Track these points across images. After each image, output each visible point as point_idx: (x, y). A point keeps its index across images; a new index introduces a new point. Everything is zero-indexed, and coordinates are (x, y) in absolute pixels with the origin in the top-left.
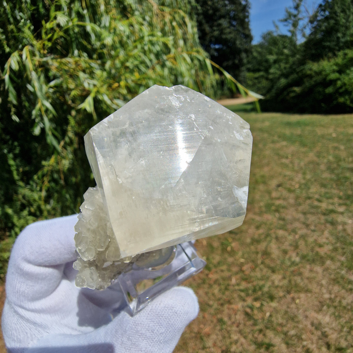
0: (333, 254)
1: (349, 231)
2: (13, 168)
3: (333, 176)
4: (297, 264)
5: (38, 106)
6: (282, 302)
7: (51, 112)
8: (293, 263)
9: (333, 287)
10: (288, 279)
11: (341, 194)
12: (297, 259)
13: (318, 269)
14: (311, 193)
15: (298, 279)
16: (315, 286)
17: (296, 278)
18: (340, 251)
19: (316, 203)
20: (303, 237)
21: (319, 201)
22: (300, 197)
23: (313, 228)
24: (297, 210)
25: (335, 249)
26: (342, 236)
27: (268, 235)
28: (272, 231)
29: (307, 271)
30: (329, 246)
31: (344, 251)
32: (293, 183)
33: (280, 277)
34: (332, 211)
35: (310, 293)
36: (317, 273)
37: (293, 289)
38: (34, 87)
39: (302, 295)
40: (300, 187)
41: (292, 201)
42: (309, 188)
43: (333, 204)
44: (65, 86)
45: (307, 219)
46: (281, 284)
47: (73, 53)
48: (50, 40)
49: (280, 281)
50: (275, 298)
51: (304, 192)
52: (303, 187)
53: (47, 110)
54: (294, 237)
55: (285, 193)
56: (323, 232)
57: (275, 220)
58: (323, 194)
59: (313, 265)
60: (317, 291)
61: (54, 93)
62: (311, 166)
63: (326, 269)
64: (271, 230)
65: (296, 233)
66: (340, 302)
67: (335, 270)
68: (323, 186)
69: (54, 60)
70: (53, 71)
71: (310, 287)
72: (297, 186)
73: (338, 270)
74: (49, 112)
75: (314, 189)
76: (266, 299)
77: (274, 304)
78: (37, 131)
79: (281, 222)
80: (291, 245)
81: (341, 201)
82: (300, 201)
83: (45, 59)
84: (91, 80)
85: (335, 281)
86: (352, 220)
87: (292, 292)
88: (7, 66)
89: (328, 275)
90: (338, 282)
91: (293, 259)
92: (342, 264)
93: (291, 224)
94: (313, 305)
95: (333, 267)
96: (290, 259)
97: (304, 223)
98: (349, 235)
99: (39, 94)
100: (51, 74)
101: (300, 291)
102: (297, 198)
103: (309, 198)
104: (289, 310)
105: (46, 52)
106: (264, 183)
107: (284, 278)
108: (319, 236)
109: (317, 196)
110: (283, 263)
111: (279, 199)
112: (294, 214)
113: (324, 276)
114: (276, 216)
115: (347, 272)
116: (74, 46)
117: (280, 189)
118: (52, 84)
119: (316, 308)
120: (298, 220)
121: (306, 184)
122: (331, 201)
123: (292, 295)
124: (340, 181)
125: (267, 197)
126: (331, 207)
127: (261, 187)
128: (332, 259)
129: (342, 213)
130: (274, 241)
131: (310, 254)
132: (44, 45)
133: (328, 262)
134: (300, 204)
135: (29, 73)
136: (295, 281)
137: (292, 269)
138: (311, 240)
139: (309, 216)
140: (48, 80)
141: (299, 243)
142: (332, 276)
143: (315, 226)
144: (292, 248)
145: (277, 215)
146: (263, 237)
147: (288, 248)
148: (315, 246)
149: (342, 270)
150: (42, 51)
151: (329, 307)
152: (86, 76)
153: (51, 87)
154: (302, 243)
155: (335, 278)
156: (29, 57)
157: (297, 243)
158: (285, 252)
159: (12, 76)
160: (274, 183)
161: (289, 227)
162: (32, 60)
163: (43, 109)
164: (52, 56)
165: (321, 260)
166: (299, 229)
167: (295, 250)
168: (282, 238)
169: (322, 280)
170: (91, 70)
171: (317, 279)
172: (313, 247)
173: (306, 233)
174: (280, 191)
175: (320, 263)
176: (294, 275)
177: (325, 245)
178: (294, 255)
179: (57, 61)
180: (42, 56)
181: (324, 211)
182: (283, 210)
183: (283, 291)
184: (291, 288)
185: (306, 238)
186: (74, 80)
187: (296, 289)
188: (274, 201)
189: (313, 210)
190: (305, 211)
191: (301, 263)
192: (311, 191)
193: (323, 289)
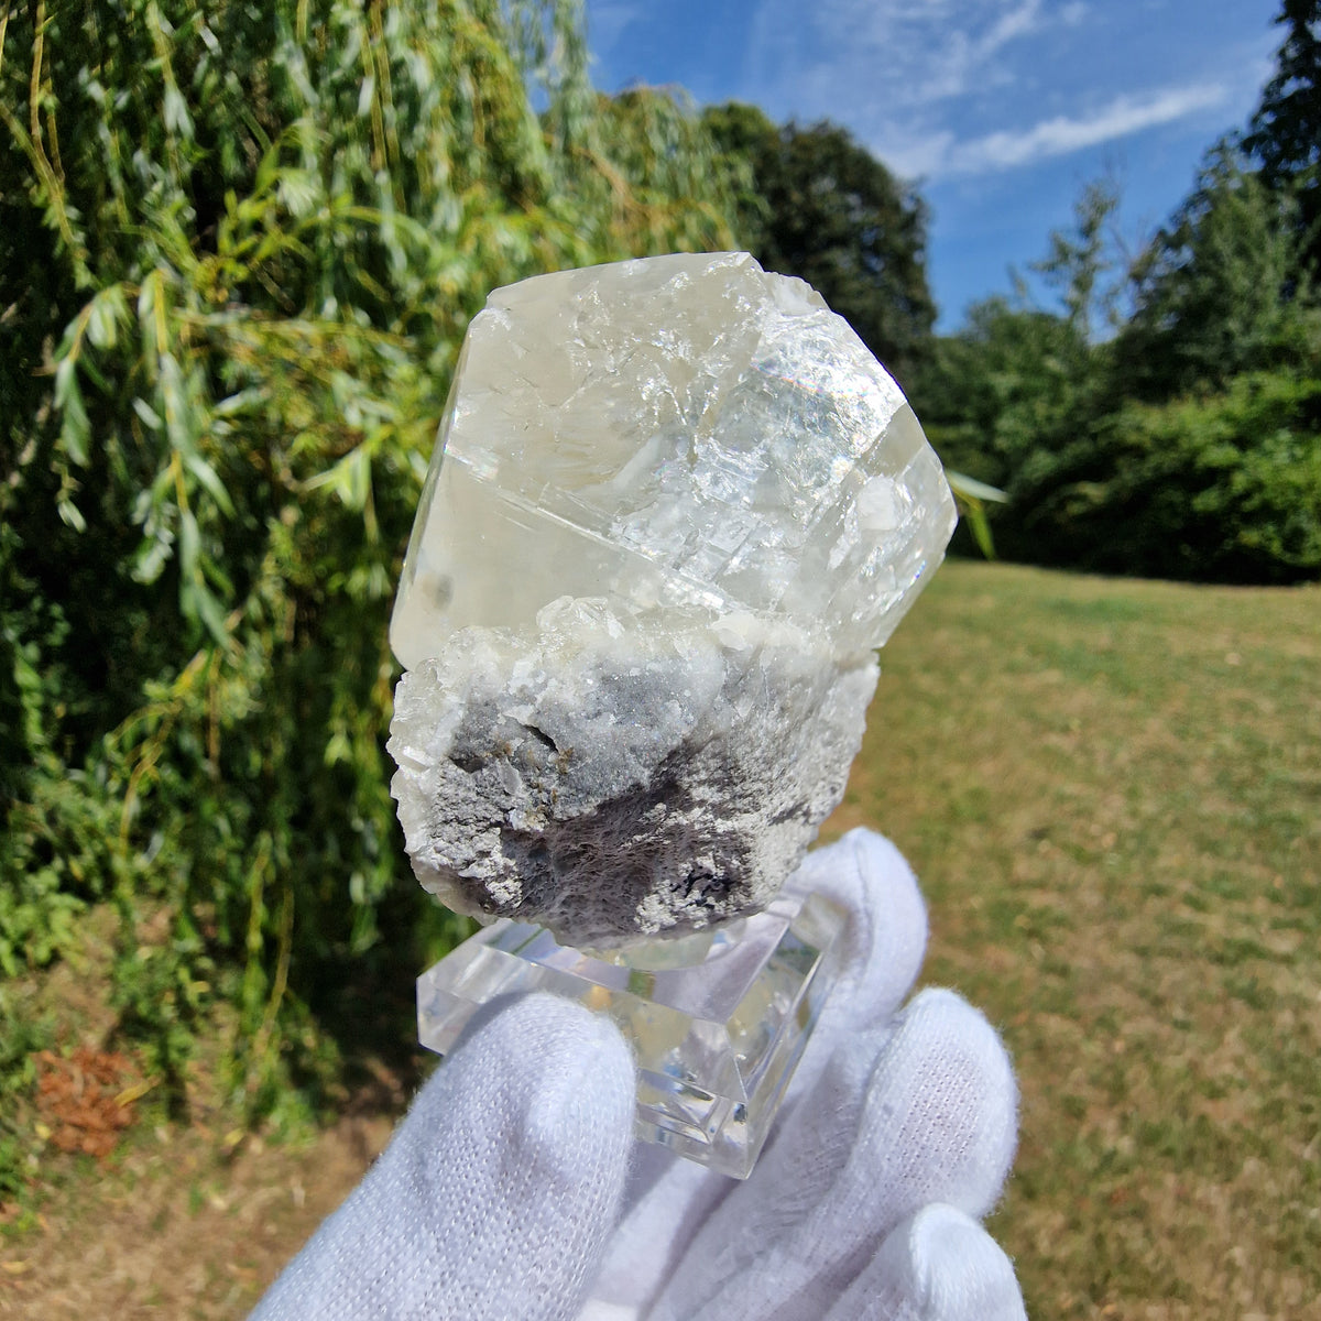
0: (1268, 1133)
2: (30, 702)
3: (1243, 812)
4: (1124, 1170)
5: (167, 476)
7: (212, 499)
8: (1108, 1162)
9: (1277, 1280)
10: (1090, 1231)
11: (1279, 882)
12: (1125, 1145)
13: (1212, 1192)
14: (1166, 872)
15: (1132, 1234)
16: (1205, 1268)
17: (1122, 1228)
18: (1294, 1118)
19: (1185, 914)
20: (1139, 1047)
21: (1198, 905)
22: (1121, 888)
23: (1178, 1013)
24: (1111, 936)
25: (1274, 1111)
26: (1296, 1058)
28: (1022, 1018)
29: (1169, 1203)
30: (1249, 1093)
32: (1094, 829)
33: (1059, 1220)
34: (1249, 950)
35: (1186, 1304)
36: (1209, 1210)
37: (1111, 1283)
38: (160, 411)
39: (1154, 1310)
40: (1119, 846)
41: (1092, 899)
42: (1154, 853)
43: (1248, 920)
44: (273, 415)
45: (1154, 976)
46: (1063, 1253)
47: (319, 309)
48: (243, 258)
49: (1056, 1239)
51: (1135, 864)
52: (1131, 844)
53: (197, 496)
54: (1108, 1046)
55: (1062, 864)
56: (1219, 1032)
57: (1029, 972)
58: (1207, 878)
59: (1189, 1174)
60: (1213, 1294)
61: (232, 438)
62: (1157, 766)
63: (1246, 1197)
64: (1017, 1010)
65: (1114, 1031)
67: (1280, 1200)
68: (1208, 846)
69: (249, 326)
70: (239, 364)
71: (1182, 1272)
72: (1109, 840)
73: (1295, 1205)
74: (203, 500)
75: (1172, 857)
78: (148, 567)
79: (1053, 982)
80: (1095, 1082)
81: (1280, 912)
82: (1123, 898)
83: (215, 319)
84: (372, 403)
85: (1286, 1252)
87: (1112, 1294)
88: (73, 332)
89: (1252, 1223)
90: (1298, 1258)
91: (1108, 1143)
92: (1307, 1179)
93: (1093, 992)
95: (1271, 1188)
96: (1094, 1137)
97: (1143, 993)
99: (177, 433)
100: (229, 372)
101: (1142, 1293)
102: (1110, 888)
103: (1159, 891)
105: (223, 295)
106: (983, 819)
107: (1074, 1226)
108: (1204, 1051)
109: (1184, 886)
110: (1066, 1158)
111: (1041, 885)
112: (1103, 949)
113: (1237, 1228)
114: (1036, 955)
116: (326, 285)
117: (1044, 846)
118: (230, 406)
120: (1119, 977)
121: (1141, 837)
122: (1239, 907)
123: (1109, 1309)
124: (1269, 833)
125: (995, 878)
126: (1243, 933)
127: (972, 836)
128: (1265, 1152)
129: (1288, 960)
131: (1177, 1125)
132: (221, 272)
133: (1251, 1165)
134: (1122, 915)
135: (150, 360)
136: (1121, 1240)
137: (1106, 1187)
138: (1174, 1064)
139: (1160, 963)
140: (217, 390)
141: (1130, 1075)
142: (1272, 1230)
143: (1188, 1007)
144: (1103, 1096)
145: (1037, 950)
147: (1087, 1093)
148: (1192, 1092)
150: (210, 294)
152: (359, 386)
153: (224, 419)
154: (1136, 1073)
155: (1284, 1236)
156: (160, 306)
157: (1120, 1075)
158: (1074, 1110)
159: (89, 366)
160: (1019, 823)
161: (1083, 1003)
162: (170, 319)
163: (185, 488)
164: (244, 312)
165: (1219, 1153)
166: (1128, 1018)
167: (1112, 1103)
168: (1059, 1048)
169: (1229, 1246)
170: (376, 369)
171: (1209, 1241)
172: (1183, 1097)
173: (1155, 1036)
174: (1045, 857)
175: (1216, 1172)
176: (1116, 1217)
177: (1234, 1091)
178: (1111, 1124)
179: (257, 330)
180: (208, 307)
181: (1218, 949)
182: (1061, 931)
183: (1074, 1288)
184: (1107, 1276)
185: (1155, 1058)
186: (311, 398)
187: (1126, 1281)
188: (1023, 895)
189: (1175, 942)
190: (1143, 942)
191: (1140, 1162)
192: (1163, 862)
193: (1237, 1284)
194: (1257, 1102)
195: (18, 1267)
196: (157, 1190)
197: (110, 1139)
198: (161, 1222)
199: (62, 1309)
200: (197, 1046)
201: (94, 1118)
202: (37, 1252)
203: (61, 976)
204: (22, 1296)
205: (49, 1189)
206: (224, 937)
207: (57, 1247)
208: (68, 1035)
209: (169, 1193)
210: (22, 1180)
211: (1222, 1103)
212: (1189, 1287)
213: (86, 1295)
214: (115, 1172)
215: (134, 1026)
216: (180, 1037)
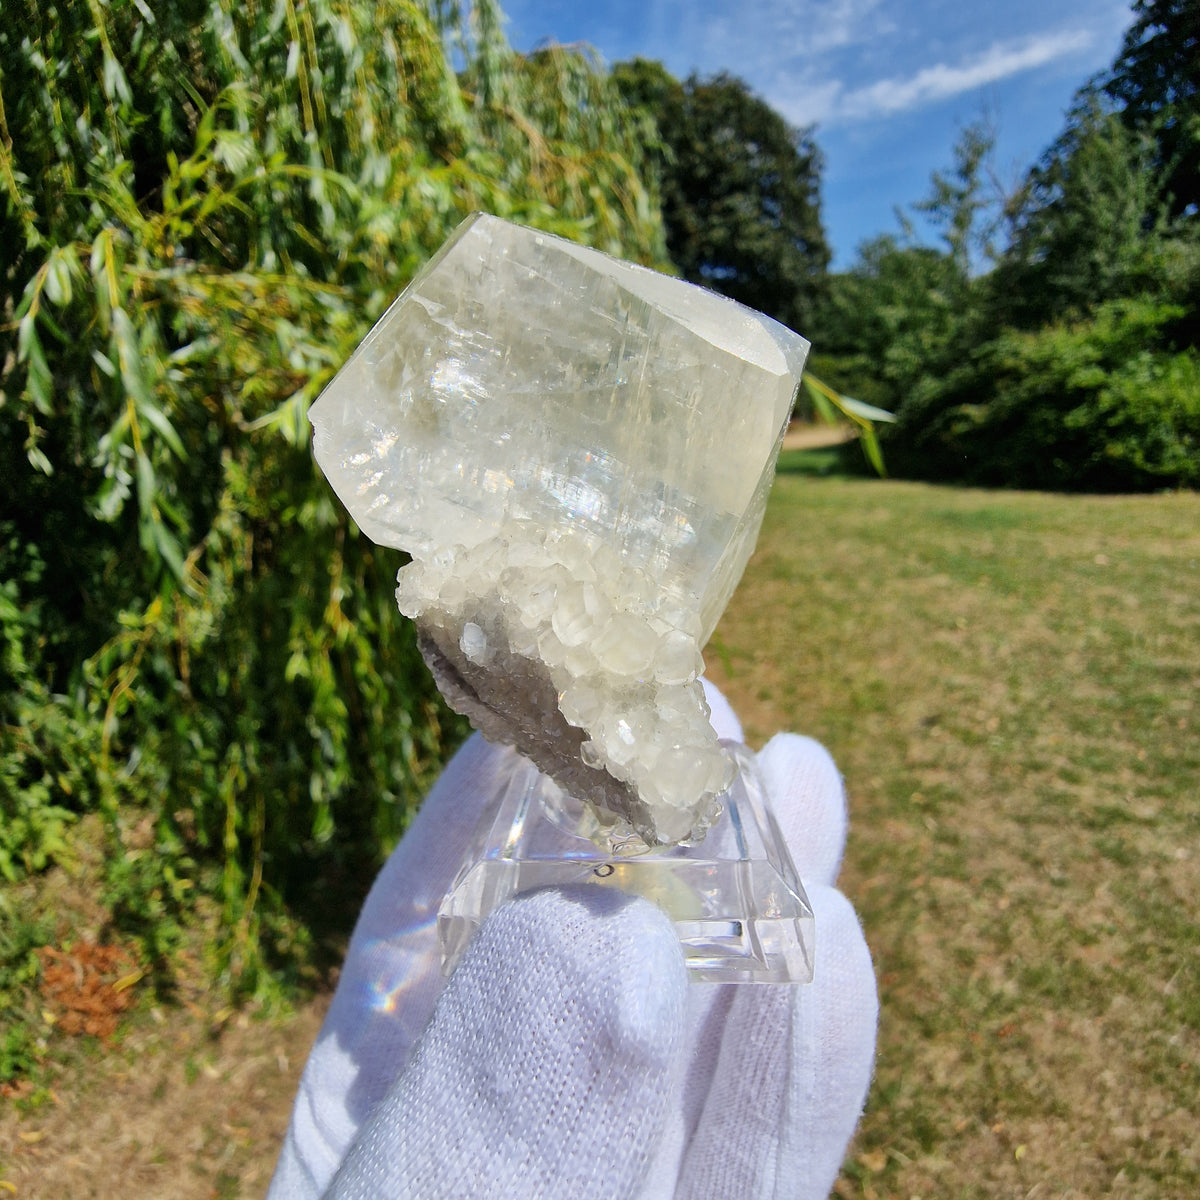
0: (1133, 972)
1: (1181, 887)
2: (12, 633)
3: (1110, 695)
4: (1010, 1009)
5: (125, 421)
6: (965, 1154)
7: (165, 443)
8: (996, 1003)
9: (1143, 1096)
10: (980, 1062)
11: (1142, 755)
12: (1010, 988)
13: (1086, 1025)
14: (1042, 750)
15: (1016, 1063)
16: (1081, 1089)
17: (1007, 1059)
18: (1156, 959)
19: (1060, 786)
20: (1025, 904)
21: (1071, 778)
22: (1005, 765)
23: (1056, 873)
24: (996, 807)
25: (1139, 954)
26: (1158, 907)
27: (902, 896)
28: (919, 881)
29: (1049, 1035)
30: (1116, 938)
31: (1172, 958)
32: (980, 715)
33: (953, 1054)
34: (1116, 816)
35: (1064, 1120)
36: (1083, 1041)
37: (1002, 1103)
38: (116, 362)
39: (1036, 1127)
40: (1002, 728)
41: (978, 776)
42: (1033, 734)
43: (1116, 789)
44: (223, 362)
45: (1032, 840)
46: (957, 1082)
47: (260, 261)
48: (188, 216)
49: (951, 1071)
50: (942, 1138)
51: (1017, 744)
52: (1012, 727)
53: (153, 435)
54: (995, 905)
55: (953, 746)
56: (1091, 886)
57: (925, 841)
58: (1079, 753)
59: (1065, 1011)
60: (1088, 1111)
61: (186, 384)
62: (1034, 657)
63: (1115, 1028)
64: (915, 875)
65: (1000, 890)
66: (1172, 1154)
67: (1146, 1029)
68: (1080, 726)
69: (196, 280)
70: (189, 316)
71: (1061, 1094)
72: (993, 724)
73: (1157, 1033)
74: (158, 444)
75: (1050, 737)
76: (905, 1141)
77: (935, 1163)
78: (109, 506)
79: (946, 850)
80: (983, 934)
81: (1143, 782)
82: (1006, 774)
83: (164, 274)
84: (313, 348)
85: (1149, 1073)
86: (1186, 848)
87: (1000, 1115)
88: (32, 290)
89: (1121, 1050)
90: (1160, 1078)
91: (995, 987)
92: (1168, 1010)
93: (982, 856)
94: (1077, 1168)
95: (1137, 1019)
96: (984, 981)
97: (1025, 856)
98: (1181, 902)
99: (131, 382)
100: (180, 324)
101: (1025, 1112)
102: (995, 765)
103: (1037, 767)
104: (991, 1185)
105: (171, 251)
106: (881, 709)
107: (967, 1058)
108: (1078, 904)
109: (1060, 762)
110: (959, 999)
111: (933, 766)
112: (989, 819)
113: (1108, 1054)
114: (930, 827)
115: (1187, 1041)
116: (266, 240)
117: (936, 731)
118: (182, 355)
119: (1088, 1179)
120: (1004, 843)
121: (1020, 720)
122: (1108, 778)
123: (997, 1128)
124: (1134, 712)
125: (894, 761)
126: (1111, 801)
127: (872, 724)
128: (1132, 989)
129: (1150, 823)
130: (924, 916)
131: (1055, 969)
132: (167, 229)
133: (1119, 1001)
134: (1005, 788)
135: (104, 315)
136: (1008, 1070)
137: (994, 1024)
138: (1052, 916)
139: (1038, 830)
140: (170, 341)
141: (1014, 927)
142: (1137, 1055)
143: (1064, 867)
144: (992, 947)
145: (931, 823)
146: (885, 900)
147: (977, 944)
148: (1068, 939)
149: (1171, 1031)
150: (159, 250)
151: (1134, 1173)
152: (301, 332)
153: (177, 367)
154: (1020, 927)
155: (1148, 1059)
156: (110, 263)
157: (1005, 928)
158: (965, 959)
159: (48, 320)
160: (913, 711)
161: (973, 867)
162: (121, 274)
163: (141, 432)
164: (191, 266)
165: (1091, 992)
166: (1010, 878)
167: (999, 952)
168: (952, 906)
169: (1101, 1070)
170: (317, 317)
171: (1083, 1066)
172: (1060, 944)
173: (1034, 893)
174: (937, 740)
175: (1089, 1006)
176: (1004, 1049)
177: (1103, 937)
178: (997, 970)
179: (204, 283)
180: (157, 263)
181: (1090, 815)
182: (952, 805)
183: (967, 1112)
184: (996, 1100)
185: (1036, 911)
186: (256, 344)
187: (1013, 1104)
188: (917, 775)
189: (1051, 811)
190: (1025, 811)
191: (1022, 1001)
192: (1041, 741)
193: (1107, 1102)
194: (1124, 946)
195: (34, 1136)
196: (155, 1064)
197: (111, 1021)
198: (160, 1091)
199: (76, 1171)
200: (185, 937)
201: (95, 1004)
202: (50, 1122)
203: (57, 879)
204: (39, 1161)
205: (58, 1067)
206: (203, 839)
207: (69, 1118)
208: (68, 931)
209: (167, 1066)
210: (33, 1060)
211: (1094, 949)
212: (1066, 1107)
213: (98, 1157)
214: (117, 1049)
215: (127, 920)
216: (169, 929)
